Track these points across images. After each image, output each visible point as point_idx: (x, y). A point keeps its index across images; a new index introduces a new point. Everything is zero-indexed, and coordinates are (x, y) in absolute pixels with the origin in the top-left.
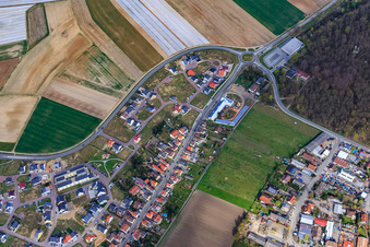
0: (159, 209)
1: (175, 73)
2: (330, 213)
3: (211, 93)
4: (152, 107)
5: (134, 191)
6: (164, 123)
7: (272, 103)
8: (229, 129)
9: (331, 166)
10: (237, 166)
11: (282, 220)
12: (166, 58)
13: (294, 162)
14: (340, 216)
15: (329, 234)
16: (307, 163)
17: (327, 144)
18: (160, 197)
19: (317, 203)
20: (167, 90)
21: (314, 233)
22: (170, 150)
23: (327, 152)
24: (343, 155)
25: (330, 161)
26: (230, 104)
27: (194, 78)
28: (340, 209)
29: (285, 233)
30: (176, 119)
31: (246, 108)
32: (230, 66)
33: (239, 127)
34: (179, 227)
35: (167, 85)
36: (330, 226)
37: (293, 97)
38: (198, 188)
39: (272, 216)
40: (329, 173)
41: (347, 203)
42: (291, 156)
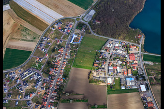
0: (61, 77)
1: (54, 30)
2: (117, 64)
3: (69, 34)
4: (49, 43)
5: (51, 73)
6: (55, 48)
7: (90, 33)
8: (78, 45)
9: (114, 49)
10: (84, 56)
11: (103, 70)
12: (49, 25)
13: (102, 51)
14: (121, 64)
15: (119, 71)
16: (106, 50)
17: (111, 42)
18: (60, 73)
19: (112, 62)
20: (53, 36)
21: (114, 71)
22: (59, 56)
23: (112, 45)
24: (117, 45)
25: (113, 48)
26: (76, 36)
27: (61, 30)
28: (120, 62)
29: (105, 74)
30: (59, 45)
31: (82, 36)
32: (73, 23)
33: (81, 43)
34: (70, 81)
35: (52, 34)
36: (118, 68)
37: (96, 30)
38: (73, 67)
39: (100, 70)
40: (114, 52)
41: (122, 60)
42: (101, 49)
